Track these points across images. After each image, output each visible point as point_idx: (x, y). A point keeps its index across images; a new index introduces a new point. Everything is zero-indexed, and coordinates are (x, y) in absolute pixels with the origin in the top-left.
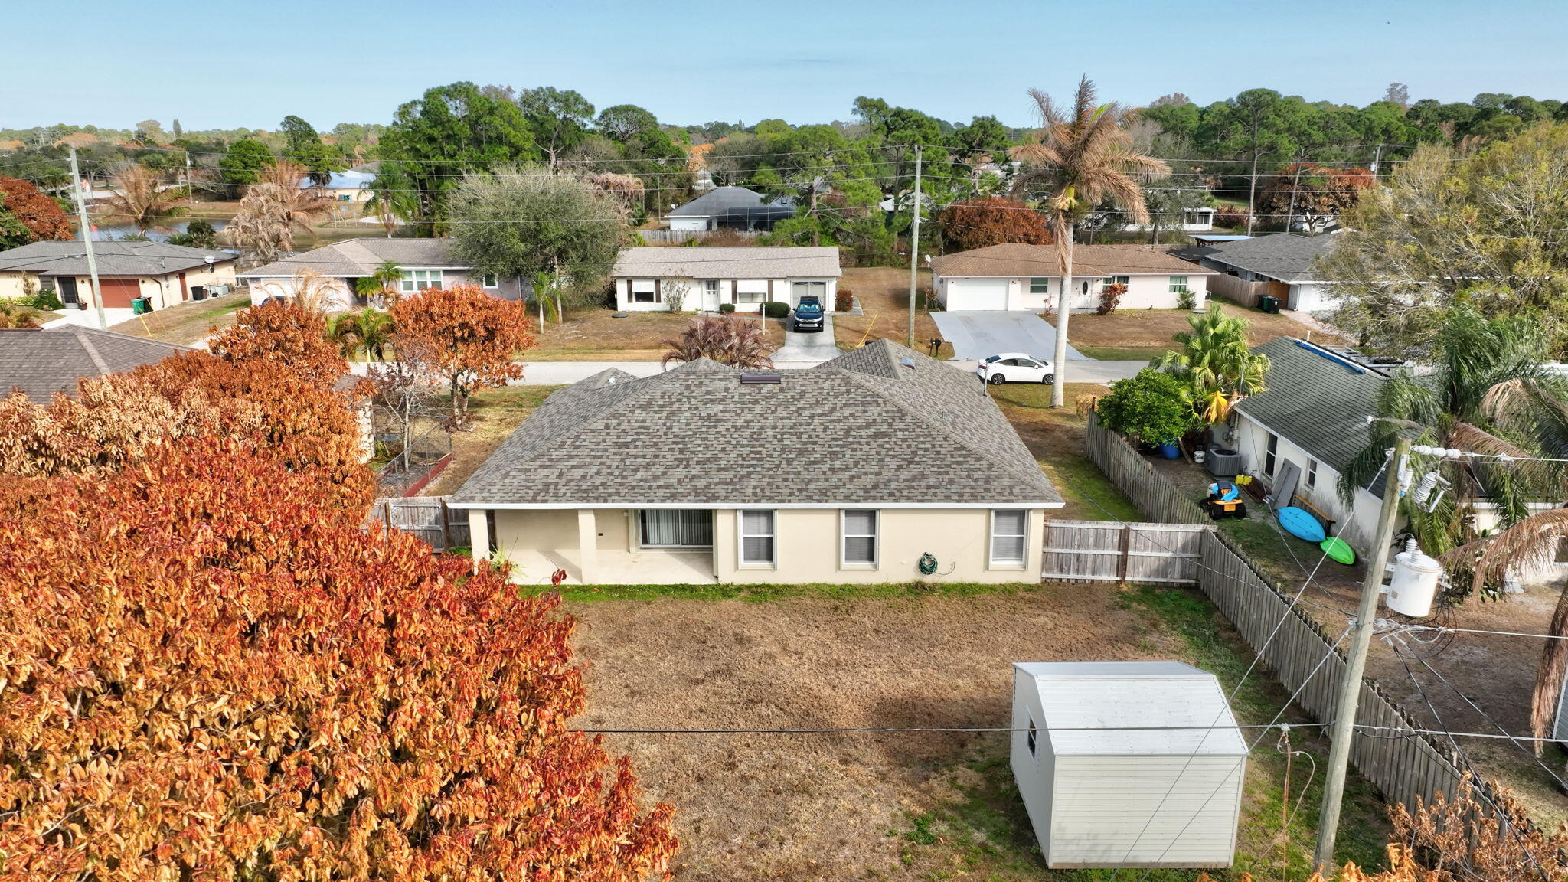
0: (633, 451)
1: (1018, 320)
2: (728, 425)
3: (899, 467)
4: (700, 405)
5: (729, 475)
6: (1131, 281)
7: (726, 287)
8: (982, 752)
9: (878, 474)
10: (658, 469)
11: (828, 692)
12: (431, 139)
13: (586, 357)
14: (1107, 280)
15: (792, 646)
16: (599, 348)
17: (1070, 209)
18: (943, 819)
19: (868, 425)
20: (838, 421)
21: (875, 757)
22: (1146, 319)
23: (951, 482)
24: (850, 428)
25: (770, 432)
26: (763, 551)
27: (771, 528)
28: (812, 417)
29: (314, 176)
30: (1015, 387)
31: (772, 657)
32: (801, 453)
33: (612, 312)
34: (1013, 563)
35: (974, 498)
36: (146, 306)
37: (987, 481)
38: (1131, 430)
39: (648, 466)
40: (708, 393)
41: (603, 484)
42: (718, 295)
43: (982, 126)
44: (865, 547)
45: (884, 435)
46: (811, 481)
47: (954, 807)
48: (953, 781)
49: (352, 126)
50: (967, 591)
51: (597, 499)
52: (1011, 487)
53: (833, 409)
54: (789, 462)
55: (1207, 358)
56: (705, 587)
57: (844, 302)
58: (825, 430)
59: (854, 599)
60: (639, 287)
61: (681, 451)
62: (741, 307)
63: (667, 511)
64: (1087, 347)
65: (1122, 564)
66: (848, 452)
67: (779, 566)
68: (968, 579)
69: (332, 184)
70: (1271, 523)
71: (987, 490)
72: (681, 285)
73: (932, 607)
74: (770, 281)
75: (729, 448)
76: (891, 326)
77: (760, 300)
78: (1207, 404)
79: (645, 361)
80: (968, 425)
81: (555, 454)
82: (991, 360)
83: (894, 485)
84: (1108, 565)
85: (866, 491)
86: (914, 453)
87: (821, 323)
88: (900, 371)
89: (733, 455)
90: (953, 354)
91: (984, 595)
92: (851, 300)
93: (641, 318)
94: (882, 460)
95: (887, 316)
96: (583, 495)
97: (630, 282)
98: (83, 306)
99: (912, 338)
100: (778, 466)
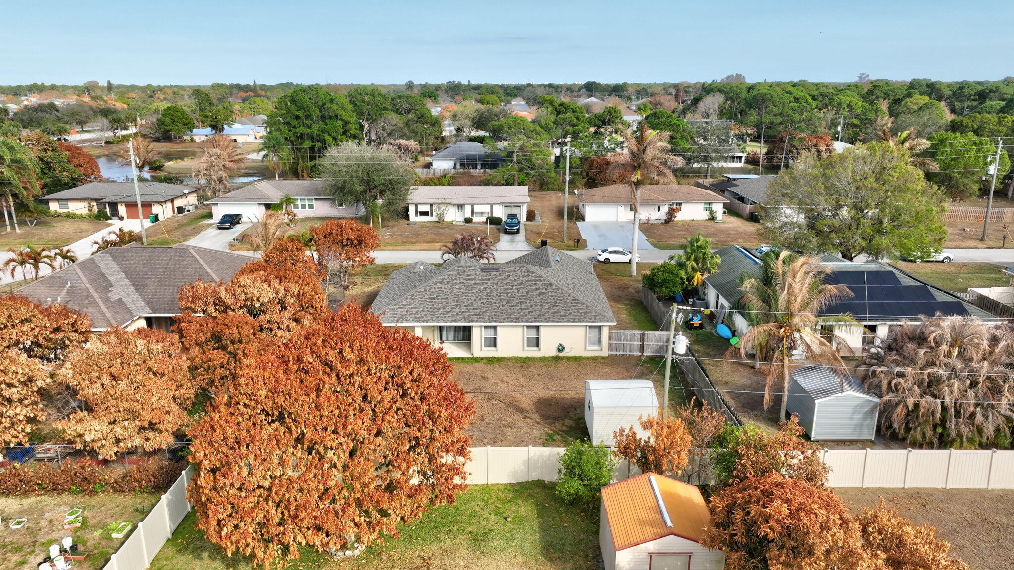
0: (437, 301)
1: (622, 227)
2: (477, 290)
3: (549, 308)
4: (465, 281)
5: (478, 311)
6: (683, 205)
7: (468, 209)
8: (575, 415)
9: (540, 311)
10: (448, 309)
11: (518, 396)
12: (297, 117)
13: (396, 248)
14: (670, 205)
15: (505, 380)
16: (403, 243)
17: (638, 181)
18: (559, 434)
19: (537, 290)
20: (524, 288)
21: (536, 417)
22: (690, 226)
23: (570, 314)
24: (529, 291)
25: (495, 293)
26: (492, 343)
27: (495, 334)
28: (513, 286)
29: (214, 127)
30: (615, 265)
31: (497, 384)
32: (508, 302)
33: (407, 222)
34: (596, 348)
35: (580, 321)
36: (156, 218)
37: (585, 314)
38: (657, 290)
39: (444, 307)
40: (468, 275)
41: (426, 315)
42: (464, 213)
43: (609, 112)
44: (535, 341)
45: (544, 294)
46: (512, 314)
47: (563, 431)
48: (564, 424)
49: (222, 85)
50: (577, 359)
51: (423, 322)
52: (595, 316)
53: (522, 283)
54: (503, 305)
55: (693, 257)
56: (468, 358)
57: (531, 216)
58: (518, 292)
59: (530, 363)
60: (422, 208)
61: (458, 301)
62: (476, 219)
63: (450, 326)
64: (656, 242)
65: (642, 348)
66: (528, 301)
67: (499, 349)
68: (578, 355)
69: (225, 132)
70: (713, 331)
71: (585, 317)
72: (444, 208)
73: (562, 366)
74: (492, 205)
75: (478, 300)
76: (555, 230)
77: (486, 216)
78: (693, 277)
79: (428, 250)
80: (582, 289)
81: (404, 303)
82: (603, 252)
83: (546, 315)
84: (636, 348)
85: (535, 318)
86: (556, 302)
87: (518, 229)
88: (552, 263)
89: (479, 303)
90: (586, 247)
91: (584, 361)
92: (535, 215)
93: (423, 225)
94: (542, 305)
95: (553, 224)
96: (418, 320)
97: (416, 206)
98: (121, 218)
99: (566, 238)
100: (498, 308)
